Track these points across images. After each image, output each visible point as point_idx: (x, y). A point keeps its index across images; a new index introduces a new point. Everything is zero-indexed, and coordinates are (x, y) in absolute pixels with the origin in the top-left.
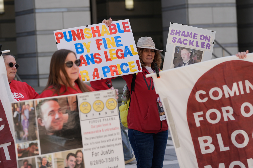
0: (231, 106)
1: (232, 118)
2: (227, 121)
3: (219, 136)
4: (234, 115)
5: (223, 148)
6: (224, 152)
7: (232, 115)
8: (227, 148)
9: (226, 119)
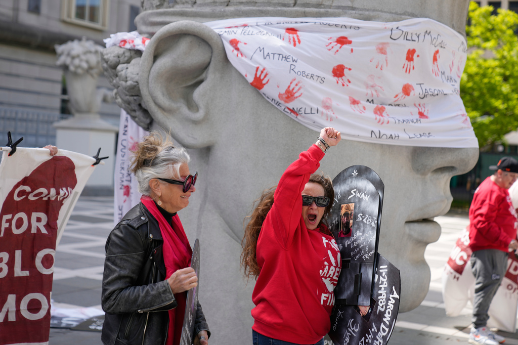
0: (47, 213)
1: (44, 231)
2: (34, 234)
3: (18, 254)
4: (47, 226)
5: (18, 272)
6: (20, 278)
7: (44, 226)
8: (26, 273)
9: (34, 231)
